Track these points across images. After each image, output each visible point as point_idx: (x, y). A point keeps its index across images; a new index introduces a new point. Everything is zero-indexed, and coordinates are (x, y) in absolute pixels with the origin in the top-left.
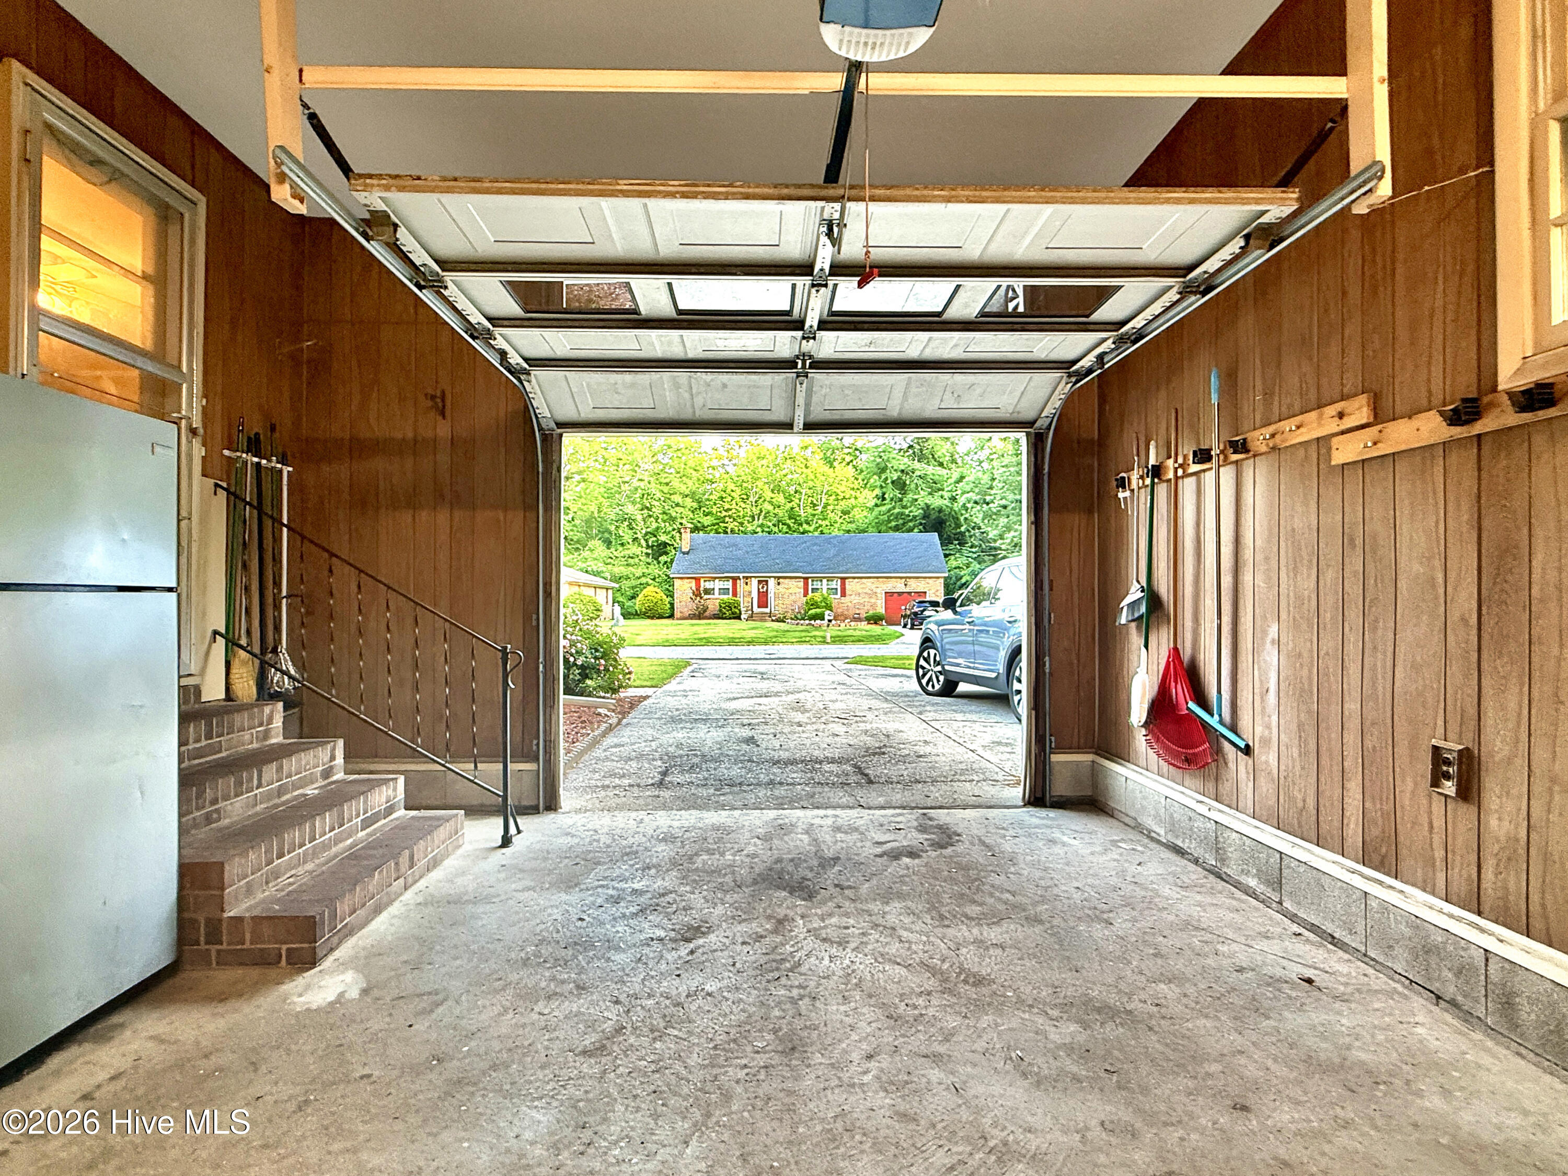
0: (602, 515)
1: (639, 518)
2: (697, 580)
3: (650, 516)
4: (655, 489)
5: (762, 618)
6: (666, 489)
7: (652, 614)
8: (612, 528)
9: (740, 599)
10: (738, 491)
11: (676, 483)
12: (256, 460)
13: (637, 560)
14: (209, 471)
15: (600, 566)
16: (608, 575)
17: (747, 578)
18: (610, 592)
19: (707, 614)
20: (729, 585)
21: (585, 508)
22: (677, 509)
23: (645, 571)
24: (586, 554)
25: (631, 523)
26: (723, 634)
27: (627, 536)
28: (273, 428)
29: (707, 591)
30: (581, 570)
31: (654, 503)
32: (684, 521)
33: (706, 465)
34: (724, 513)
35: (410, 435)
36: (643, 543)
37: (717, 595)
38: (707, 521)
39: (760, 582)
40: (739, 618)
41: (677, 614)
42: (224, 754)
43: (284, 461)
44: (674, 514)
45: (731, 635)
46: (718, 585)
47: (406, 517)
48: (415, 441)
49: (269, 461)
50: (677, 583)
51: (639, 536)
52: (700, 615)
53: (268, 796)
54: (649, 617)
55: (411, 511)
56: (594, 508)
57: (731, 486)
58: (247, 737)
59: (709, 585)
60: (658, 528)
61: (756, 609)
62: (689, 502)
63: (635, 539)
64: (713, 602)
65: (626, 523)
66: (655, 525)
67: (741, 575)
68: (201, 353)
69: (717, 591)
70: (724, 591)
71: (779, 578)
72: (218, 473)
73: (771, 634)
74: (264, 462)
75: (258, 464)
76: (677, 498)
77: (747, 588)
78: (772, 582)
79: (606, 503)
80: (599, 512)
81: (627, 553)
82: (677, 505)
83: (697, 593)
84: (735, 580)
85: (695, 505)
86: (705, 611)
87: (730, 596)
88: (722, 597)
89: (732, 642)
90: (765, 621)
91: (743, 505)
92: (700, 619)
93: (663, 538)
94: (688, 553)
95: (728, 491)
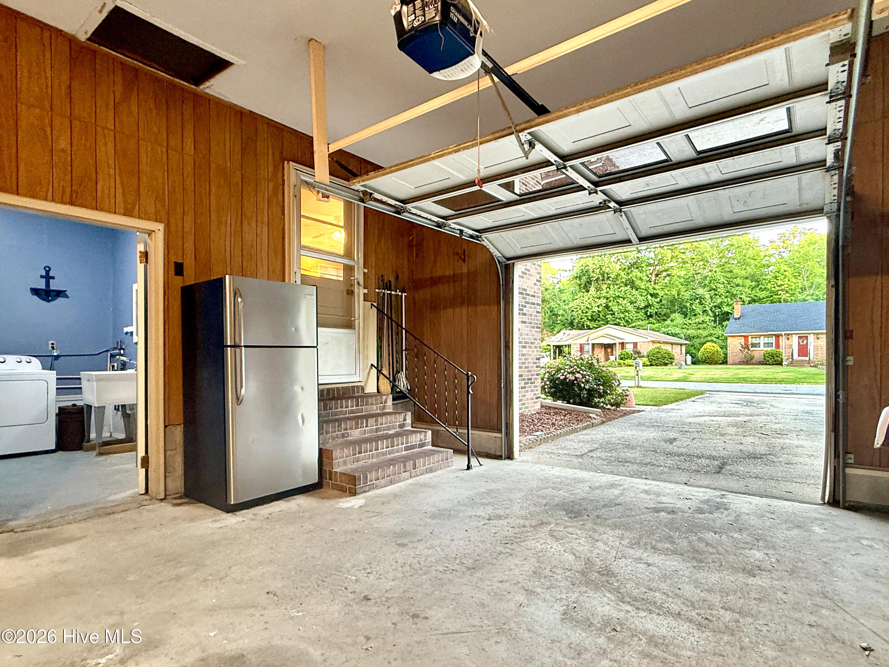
0: (681, 296)
1: (708, 296)
2: (746, 337)
3: (716, 295)
4: (719, 276)
5: (801, 364)
6: (729, 275)
7: (709, 361)
8: (688, 305)
9: (782, 350)
10: (790, 270)
11: (736, 271)
12: (389, 292)
13: (705, 325)
14: (366, 299)
15: (677, 330)
16: (682, 336)
17: (788, 335)
18: (684, 348)
19: (754, 361)
20: (773, 340)
21: (669, 293)
22: (737, 288)
23: (712, 332)
24: (668, 322)
25: (701, 300)
26: (759, 375)
27: (698, 309)
28: (397, 278)
29: (754, 345)
30: (664, 333)
31: (719, 285)
32: (742, 296)
33: (762, 254)
34: (778, 288)
35: (452, 273)
36: (711, 314)
37: (762, 347)
38: (763, 294)
39: (800, 338)
40: (781, 364)
41: (730, 360)
42: (364, 413)
43: (403, 291)
44: (735, 292)
45: (765, 376)
46: (762, 341)
47: (450, 311)
48: (454, 275)
49: (396, 291)
50: (730, 340)
51: (708, 309)
52: (748, 361)
53: (371, 431)
54: (708, 363)
55: (452, 310)
56: (674, 292)
57: (784, 267)
58: (375, 408)
59: (754, 341)
60: (722, 302)
61: (796, 356)
62: (748, 282)
63: (704, 311)
64: (758, 353)
65: (698, 301)
66: (719, 301)
67: (783, 333)
68: (362, 251)
69: (762, 345)
70: (769, 345)
71: (818, 334)
72: (373, 300)
73: (803, 376)
74: (393, 293)
75: (390, 294)
76: (739, 281)
77: (788, 342)
78: (811, 338)
79: (683, 289)
80: (678, 295)
81: (697, 320)
82: (738, 285)
83: (746, 347)
84: (777, 336)
85: (754, 284)
86: (752, 359)
87: (774, 348)
88: (766, 349)
89: (765, 381)
90: (804, 366)
91: (794, 281)
92: (748, 365)
93: (726, 309)
94: (739, 319)
95: (782, 271)
